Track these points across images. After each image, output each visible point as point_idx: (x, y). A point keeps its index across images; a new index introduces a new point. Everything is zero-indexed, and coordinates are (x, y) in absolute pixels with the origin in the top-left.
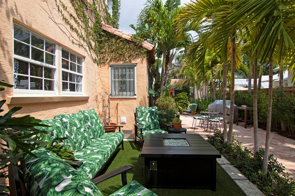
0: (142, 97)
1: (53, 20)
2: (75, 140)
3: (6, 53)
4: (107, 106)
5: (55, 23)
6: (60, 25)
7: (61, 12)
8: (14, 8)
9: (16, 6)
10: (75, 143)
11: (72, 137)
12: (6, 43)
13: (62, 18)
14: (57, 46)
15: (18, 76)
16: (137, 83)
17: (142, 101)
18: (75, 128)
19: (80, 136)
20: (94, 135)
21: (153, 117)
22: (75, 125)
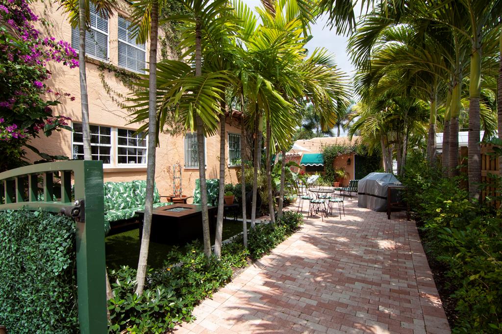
0: (211, 168)
1: (107, 110)
2: (115, 202)
3: (66, 142)
4: (179, 178)
5: (109, 111)
6: (113, 112)
7: (116, 101)
8: (72, 114)
9: (73, 112)
10: (115, 204)
11: (113, 199)
12: (66, 136)
13: (117, 105)
14: (112, 129)
15: (78, 155)
16: (207, 153)
17: (211, 172)
18: (117, 193)
19: (121, 200)
20: (142, 201)
21: (209, 191)
22: (119, 190)
